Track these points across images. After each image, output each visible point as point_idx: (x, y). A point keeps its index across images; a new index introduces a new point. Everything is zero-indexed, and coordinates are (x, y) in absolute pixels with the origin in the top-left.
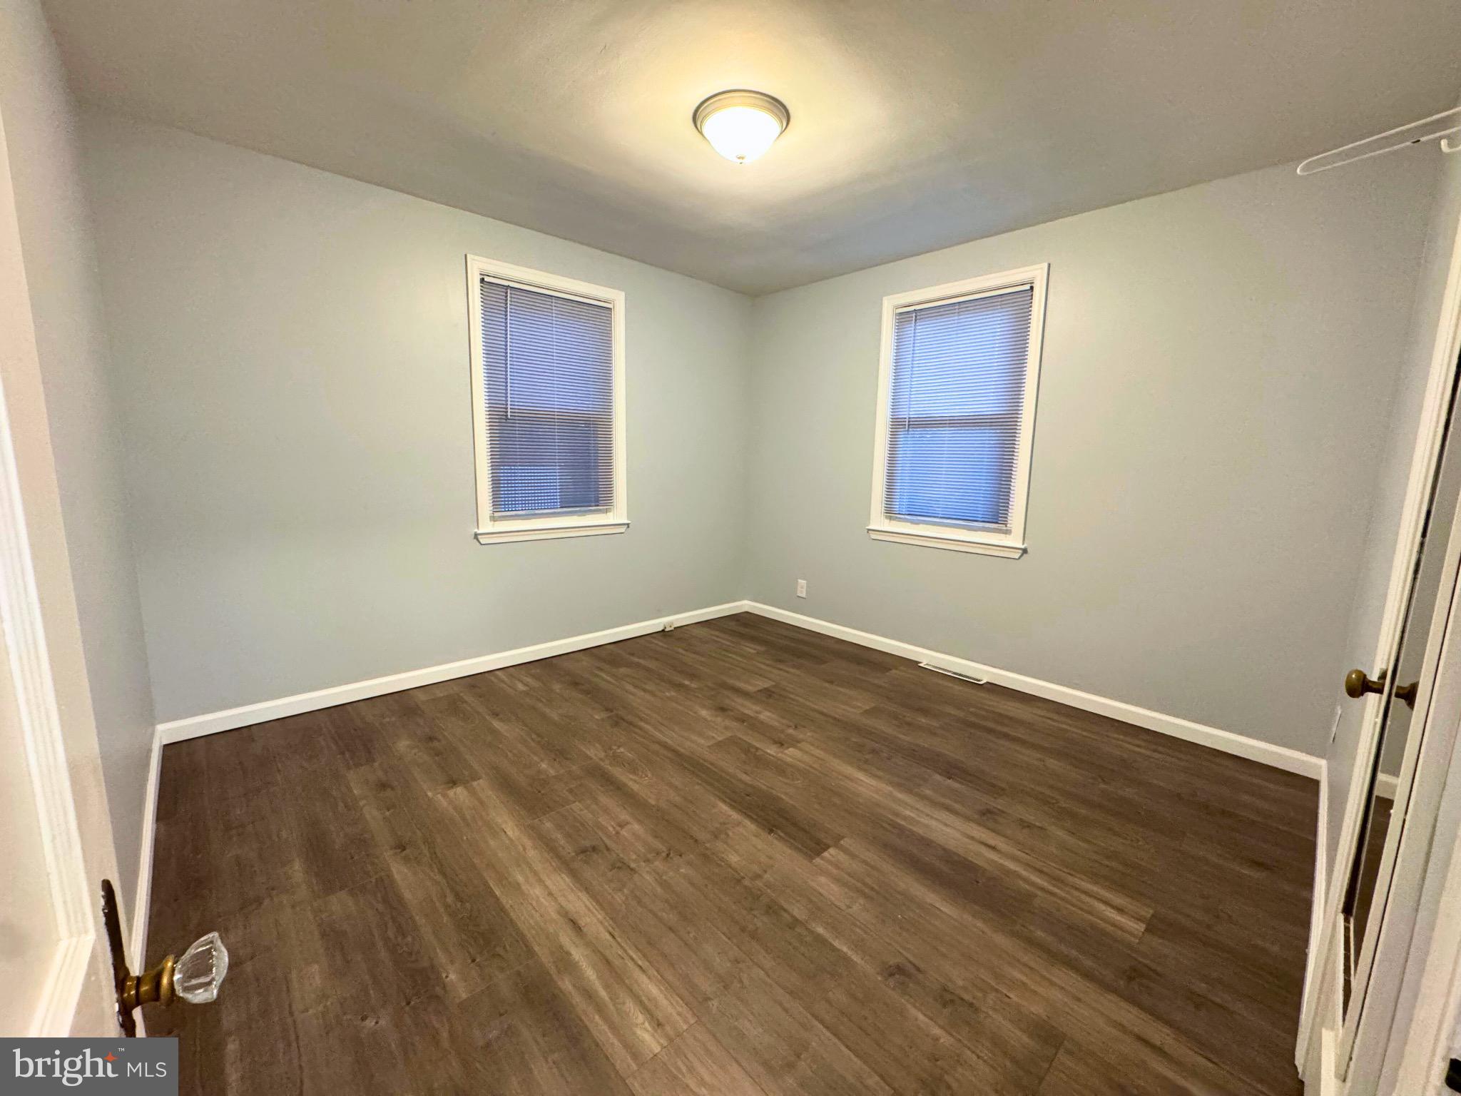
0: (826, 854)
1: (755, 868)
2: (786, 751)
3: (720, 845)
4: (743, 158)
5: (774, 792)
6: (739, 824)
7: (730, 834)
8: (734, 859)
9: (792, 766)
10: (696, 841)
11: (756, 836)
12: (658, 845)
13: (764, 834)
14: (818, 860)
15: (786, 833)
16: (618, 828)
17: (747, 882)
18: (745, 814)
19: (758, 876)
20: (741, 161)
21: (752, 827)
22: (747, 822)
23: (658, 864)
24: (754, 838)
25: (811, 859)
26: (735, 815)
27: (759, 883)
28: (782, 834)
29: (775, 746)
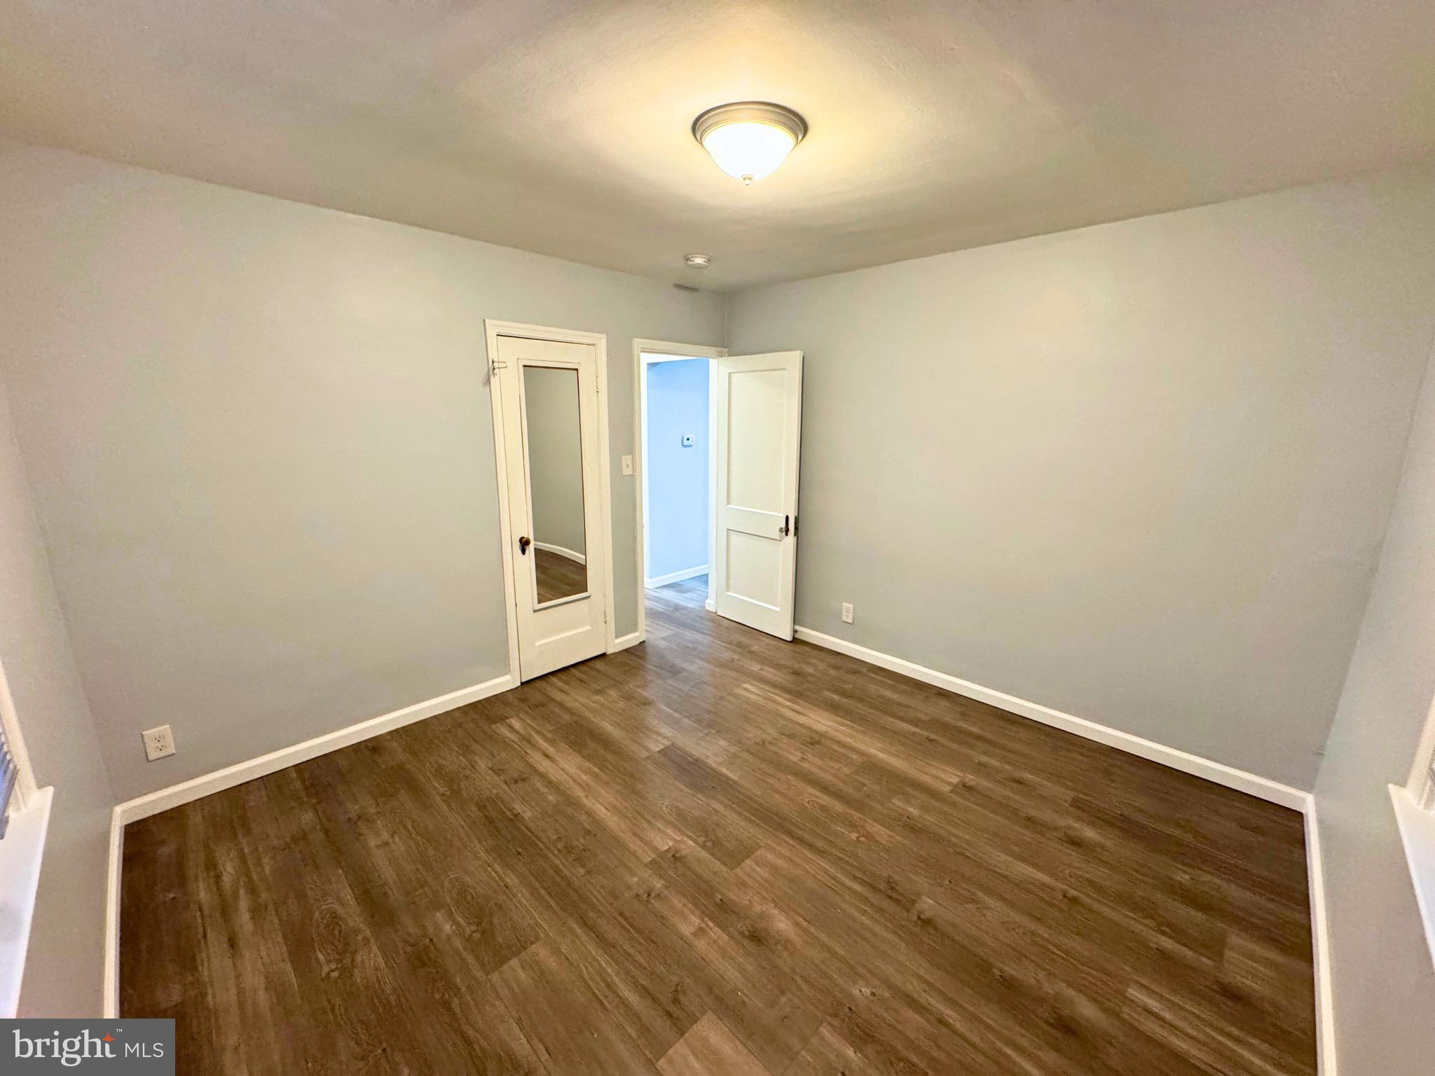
0: (662, 747)
1: (708, 739)
2: (671, 844)
3: (733, 749)
4: (750, 179)
5: (692, 792)
6: (720, 764)
7: (726, 757)
8: (723, 743)
9: (669, 823)
10: (748, 752)
11: (707, 756)
12: (773, 748)
13: (702, 757)
14: (667, 743)
15: (686, 759)
16: (805, 757)
17: (713, 731)
18: (715, 772)
19: (707, 735)
20: (747, 181)
21: (711, 762)
22: (714, 765)
23: (768, 738)
24: (709, 755)
25: (673, 745)
26: (724, 770)
27: (706, 731)
28: (690, 759)
29: (683, 853)
